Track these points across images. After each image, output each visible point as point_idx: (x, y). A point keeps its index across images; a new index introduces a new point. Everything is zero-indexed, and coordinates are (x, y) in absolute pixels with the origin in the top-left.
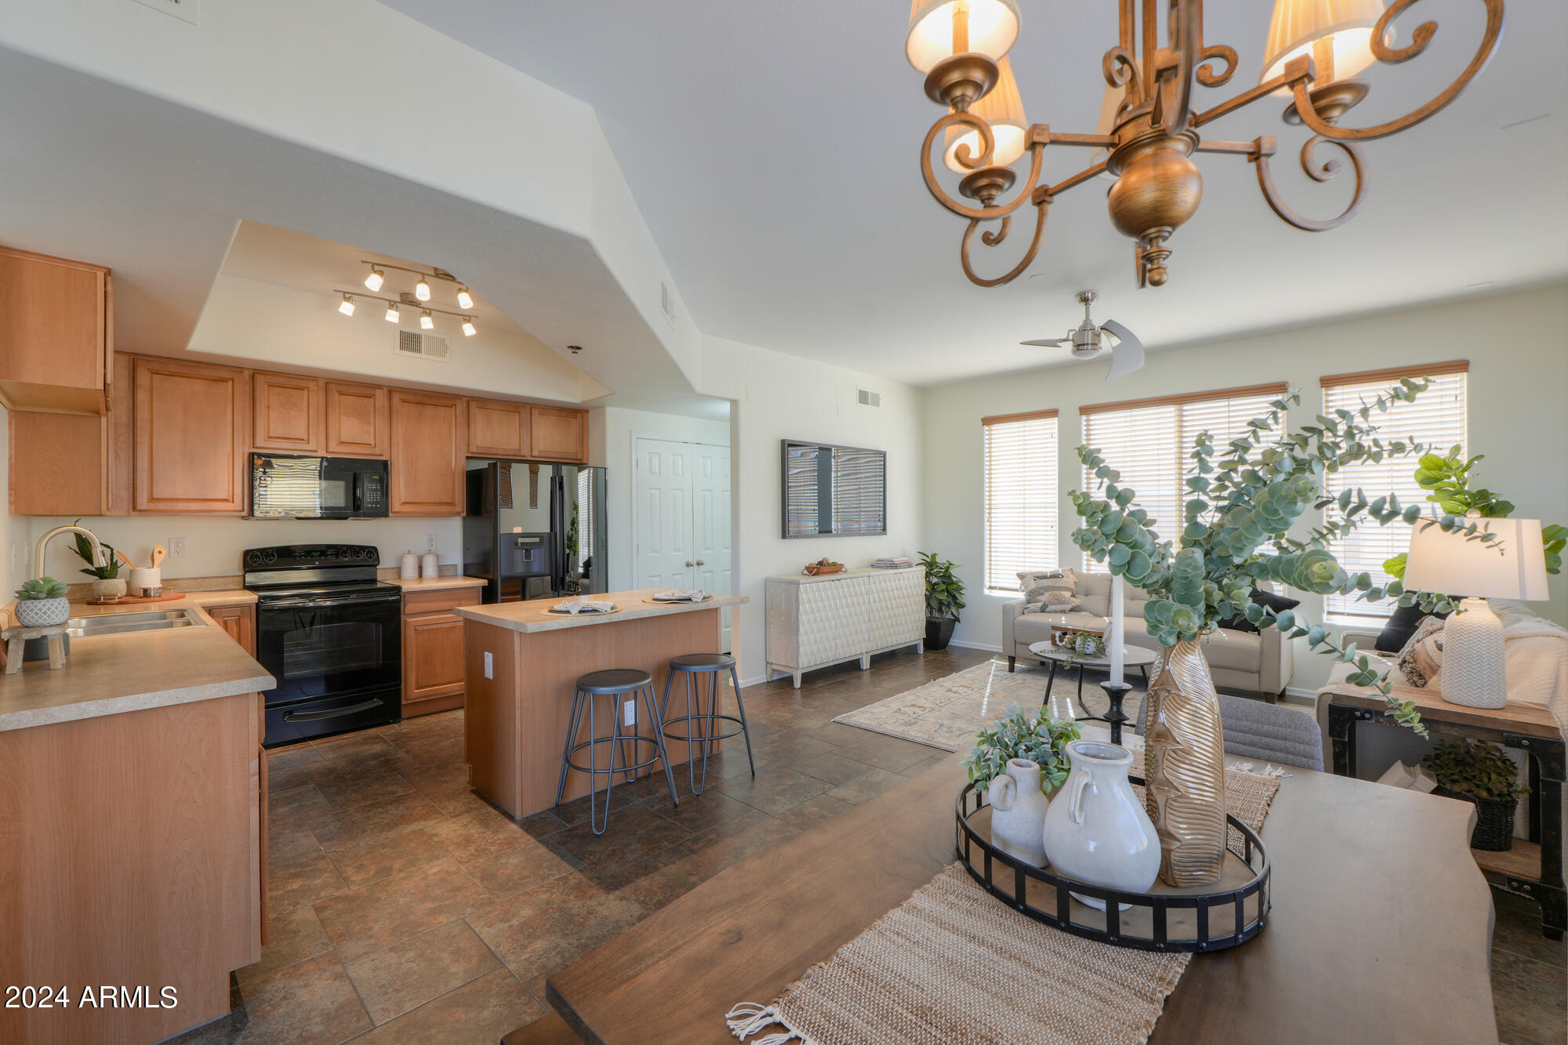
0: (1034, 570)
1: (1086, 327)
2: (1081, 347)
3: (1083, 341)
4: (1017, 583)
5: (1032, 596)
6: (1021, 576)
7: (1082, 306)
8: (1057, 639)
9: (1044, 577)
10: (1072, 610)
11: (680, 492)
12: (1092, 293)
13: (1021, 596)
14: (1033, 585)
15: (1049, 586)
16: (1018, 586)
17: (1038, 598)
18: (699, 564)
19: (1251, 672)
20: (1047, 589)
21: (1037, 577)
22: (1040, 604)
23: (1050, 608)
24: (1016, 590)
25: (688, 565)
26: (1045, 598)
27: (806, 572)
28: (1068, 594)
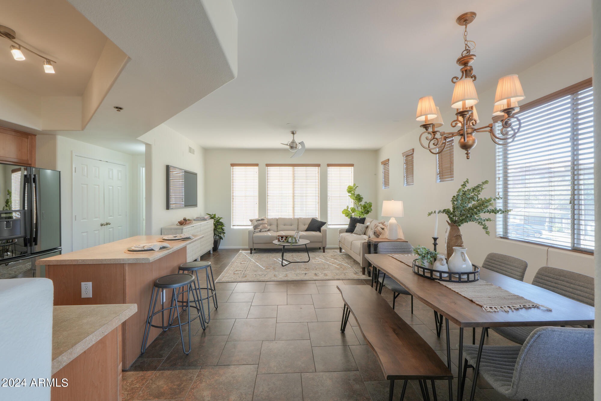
0: (255, 218)
1: (293, 142)
2: (293, 148)
3: (293, 146)
4: (250, 223)
5: (255, 227)
6: (251, 221)
7: (292, 135)
8: (280, 239)
9: (259, 220)
10: (268, 231)
11: (97, 186)
12: (295, 132)
13: (251, 228)
14: (256, 223)
15: (261, 223)
16: (250, 224)
17: (258, 227)
18: (107, 224)
19: (320, 242)
20: (261, 224)
21: (257, 220)
22: (259, 229)
23: (263, 230)
24: (250, 226)
25: (102, 225)
26: (261, 227)
27: (179, 224)
28: (266, 225)
